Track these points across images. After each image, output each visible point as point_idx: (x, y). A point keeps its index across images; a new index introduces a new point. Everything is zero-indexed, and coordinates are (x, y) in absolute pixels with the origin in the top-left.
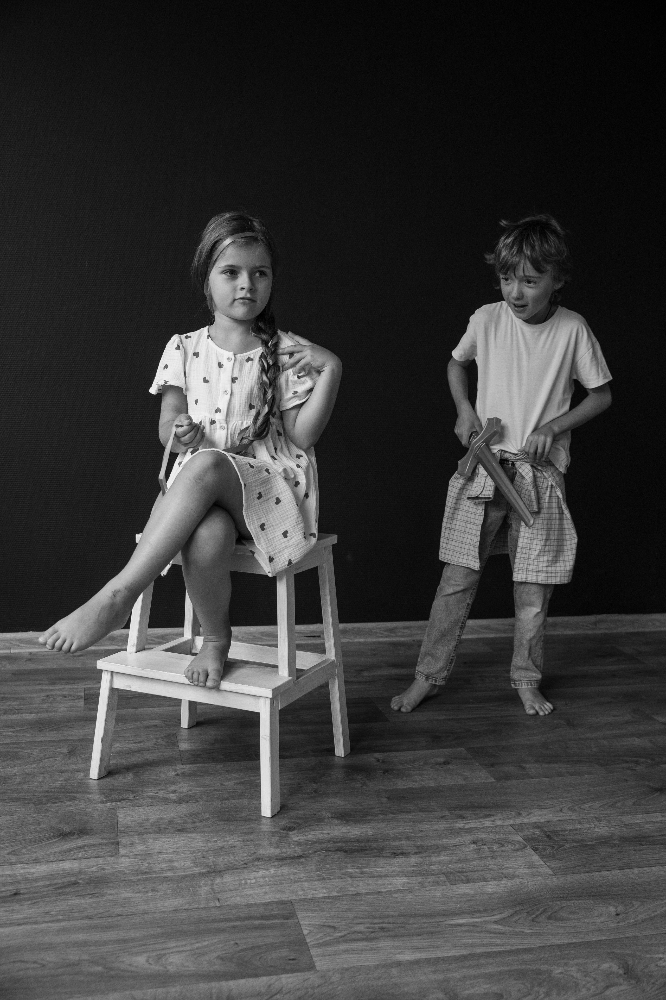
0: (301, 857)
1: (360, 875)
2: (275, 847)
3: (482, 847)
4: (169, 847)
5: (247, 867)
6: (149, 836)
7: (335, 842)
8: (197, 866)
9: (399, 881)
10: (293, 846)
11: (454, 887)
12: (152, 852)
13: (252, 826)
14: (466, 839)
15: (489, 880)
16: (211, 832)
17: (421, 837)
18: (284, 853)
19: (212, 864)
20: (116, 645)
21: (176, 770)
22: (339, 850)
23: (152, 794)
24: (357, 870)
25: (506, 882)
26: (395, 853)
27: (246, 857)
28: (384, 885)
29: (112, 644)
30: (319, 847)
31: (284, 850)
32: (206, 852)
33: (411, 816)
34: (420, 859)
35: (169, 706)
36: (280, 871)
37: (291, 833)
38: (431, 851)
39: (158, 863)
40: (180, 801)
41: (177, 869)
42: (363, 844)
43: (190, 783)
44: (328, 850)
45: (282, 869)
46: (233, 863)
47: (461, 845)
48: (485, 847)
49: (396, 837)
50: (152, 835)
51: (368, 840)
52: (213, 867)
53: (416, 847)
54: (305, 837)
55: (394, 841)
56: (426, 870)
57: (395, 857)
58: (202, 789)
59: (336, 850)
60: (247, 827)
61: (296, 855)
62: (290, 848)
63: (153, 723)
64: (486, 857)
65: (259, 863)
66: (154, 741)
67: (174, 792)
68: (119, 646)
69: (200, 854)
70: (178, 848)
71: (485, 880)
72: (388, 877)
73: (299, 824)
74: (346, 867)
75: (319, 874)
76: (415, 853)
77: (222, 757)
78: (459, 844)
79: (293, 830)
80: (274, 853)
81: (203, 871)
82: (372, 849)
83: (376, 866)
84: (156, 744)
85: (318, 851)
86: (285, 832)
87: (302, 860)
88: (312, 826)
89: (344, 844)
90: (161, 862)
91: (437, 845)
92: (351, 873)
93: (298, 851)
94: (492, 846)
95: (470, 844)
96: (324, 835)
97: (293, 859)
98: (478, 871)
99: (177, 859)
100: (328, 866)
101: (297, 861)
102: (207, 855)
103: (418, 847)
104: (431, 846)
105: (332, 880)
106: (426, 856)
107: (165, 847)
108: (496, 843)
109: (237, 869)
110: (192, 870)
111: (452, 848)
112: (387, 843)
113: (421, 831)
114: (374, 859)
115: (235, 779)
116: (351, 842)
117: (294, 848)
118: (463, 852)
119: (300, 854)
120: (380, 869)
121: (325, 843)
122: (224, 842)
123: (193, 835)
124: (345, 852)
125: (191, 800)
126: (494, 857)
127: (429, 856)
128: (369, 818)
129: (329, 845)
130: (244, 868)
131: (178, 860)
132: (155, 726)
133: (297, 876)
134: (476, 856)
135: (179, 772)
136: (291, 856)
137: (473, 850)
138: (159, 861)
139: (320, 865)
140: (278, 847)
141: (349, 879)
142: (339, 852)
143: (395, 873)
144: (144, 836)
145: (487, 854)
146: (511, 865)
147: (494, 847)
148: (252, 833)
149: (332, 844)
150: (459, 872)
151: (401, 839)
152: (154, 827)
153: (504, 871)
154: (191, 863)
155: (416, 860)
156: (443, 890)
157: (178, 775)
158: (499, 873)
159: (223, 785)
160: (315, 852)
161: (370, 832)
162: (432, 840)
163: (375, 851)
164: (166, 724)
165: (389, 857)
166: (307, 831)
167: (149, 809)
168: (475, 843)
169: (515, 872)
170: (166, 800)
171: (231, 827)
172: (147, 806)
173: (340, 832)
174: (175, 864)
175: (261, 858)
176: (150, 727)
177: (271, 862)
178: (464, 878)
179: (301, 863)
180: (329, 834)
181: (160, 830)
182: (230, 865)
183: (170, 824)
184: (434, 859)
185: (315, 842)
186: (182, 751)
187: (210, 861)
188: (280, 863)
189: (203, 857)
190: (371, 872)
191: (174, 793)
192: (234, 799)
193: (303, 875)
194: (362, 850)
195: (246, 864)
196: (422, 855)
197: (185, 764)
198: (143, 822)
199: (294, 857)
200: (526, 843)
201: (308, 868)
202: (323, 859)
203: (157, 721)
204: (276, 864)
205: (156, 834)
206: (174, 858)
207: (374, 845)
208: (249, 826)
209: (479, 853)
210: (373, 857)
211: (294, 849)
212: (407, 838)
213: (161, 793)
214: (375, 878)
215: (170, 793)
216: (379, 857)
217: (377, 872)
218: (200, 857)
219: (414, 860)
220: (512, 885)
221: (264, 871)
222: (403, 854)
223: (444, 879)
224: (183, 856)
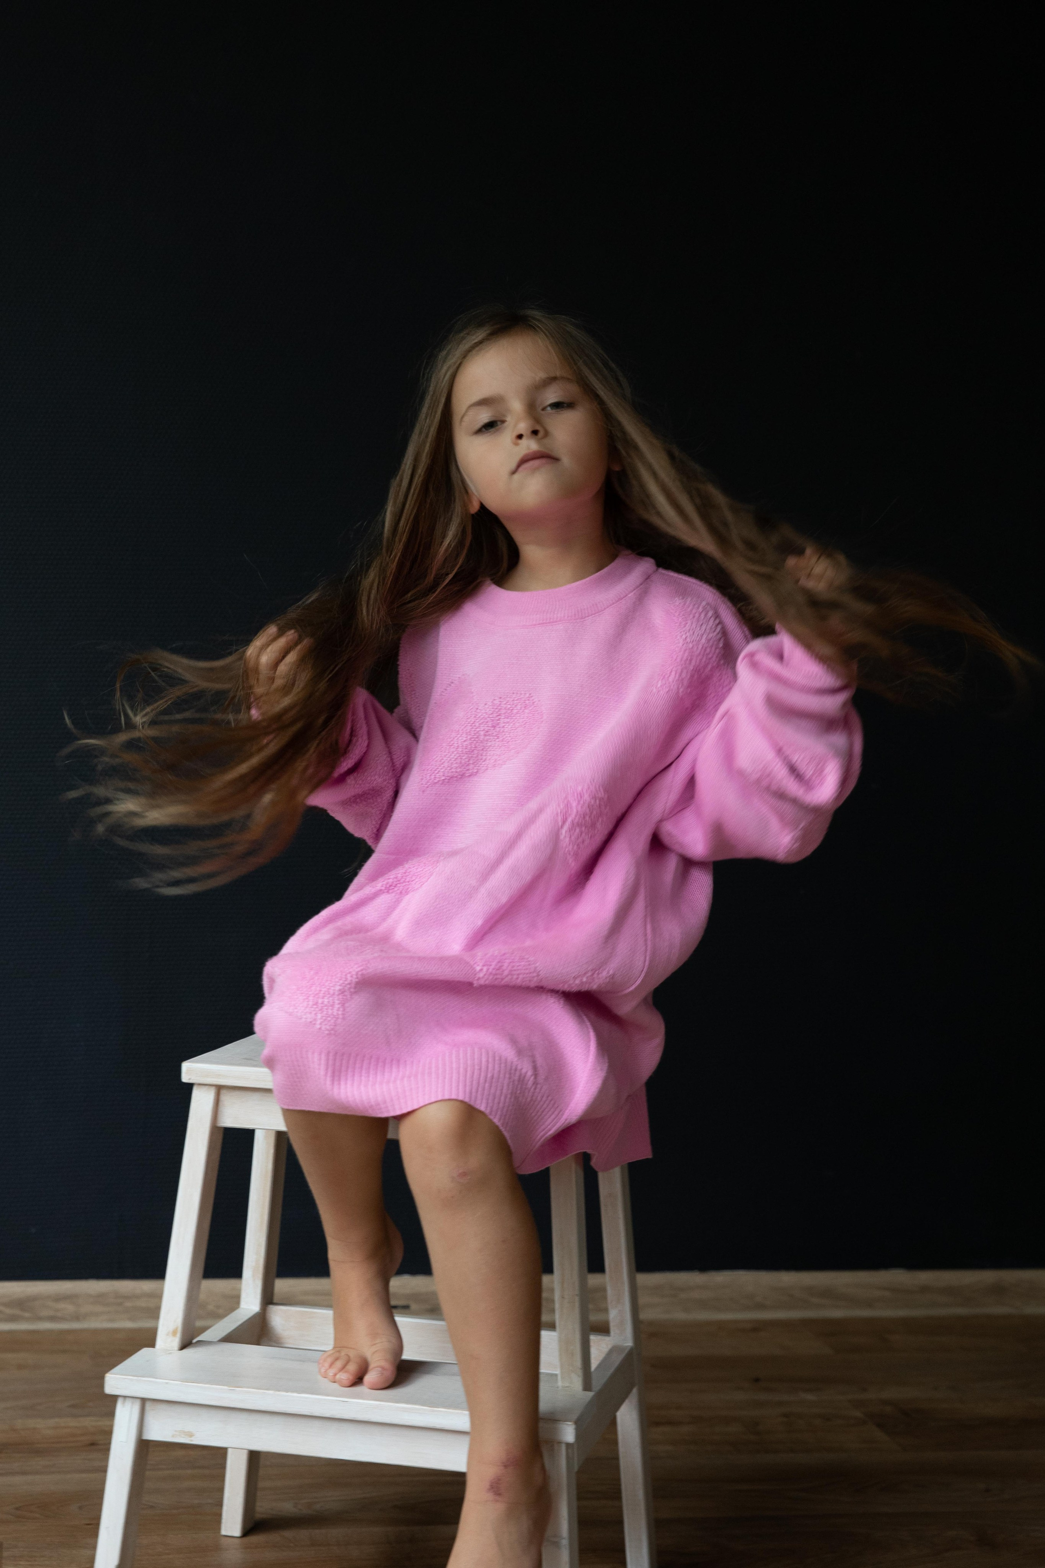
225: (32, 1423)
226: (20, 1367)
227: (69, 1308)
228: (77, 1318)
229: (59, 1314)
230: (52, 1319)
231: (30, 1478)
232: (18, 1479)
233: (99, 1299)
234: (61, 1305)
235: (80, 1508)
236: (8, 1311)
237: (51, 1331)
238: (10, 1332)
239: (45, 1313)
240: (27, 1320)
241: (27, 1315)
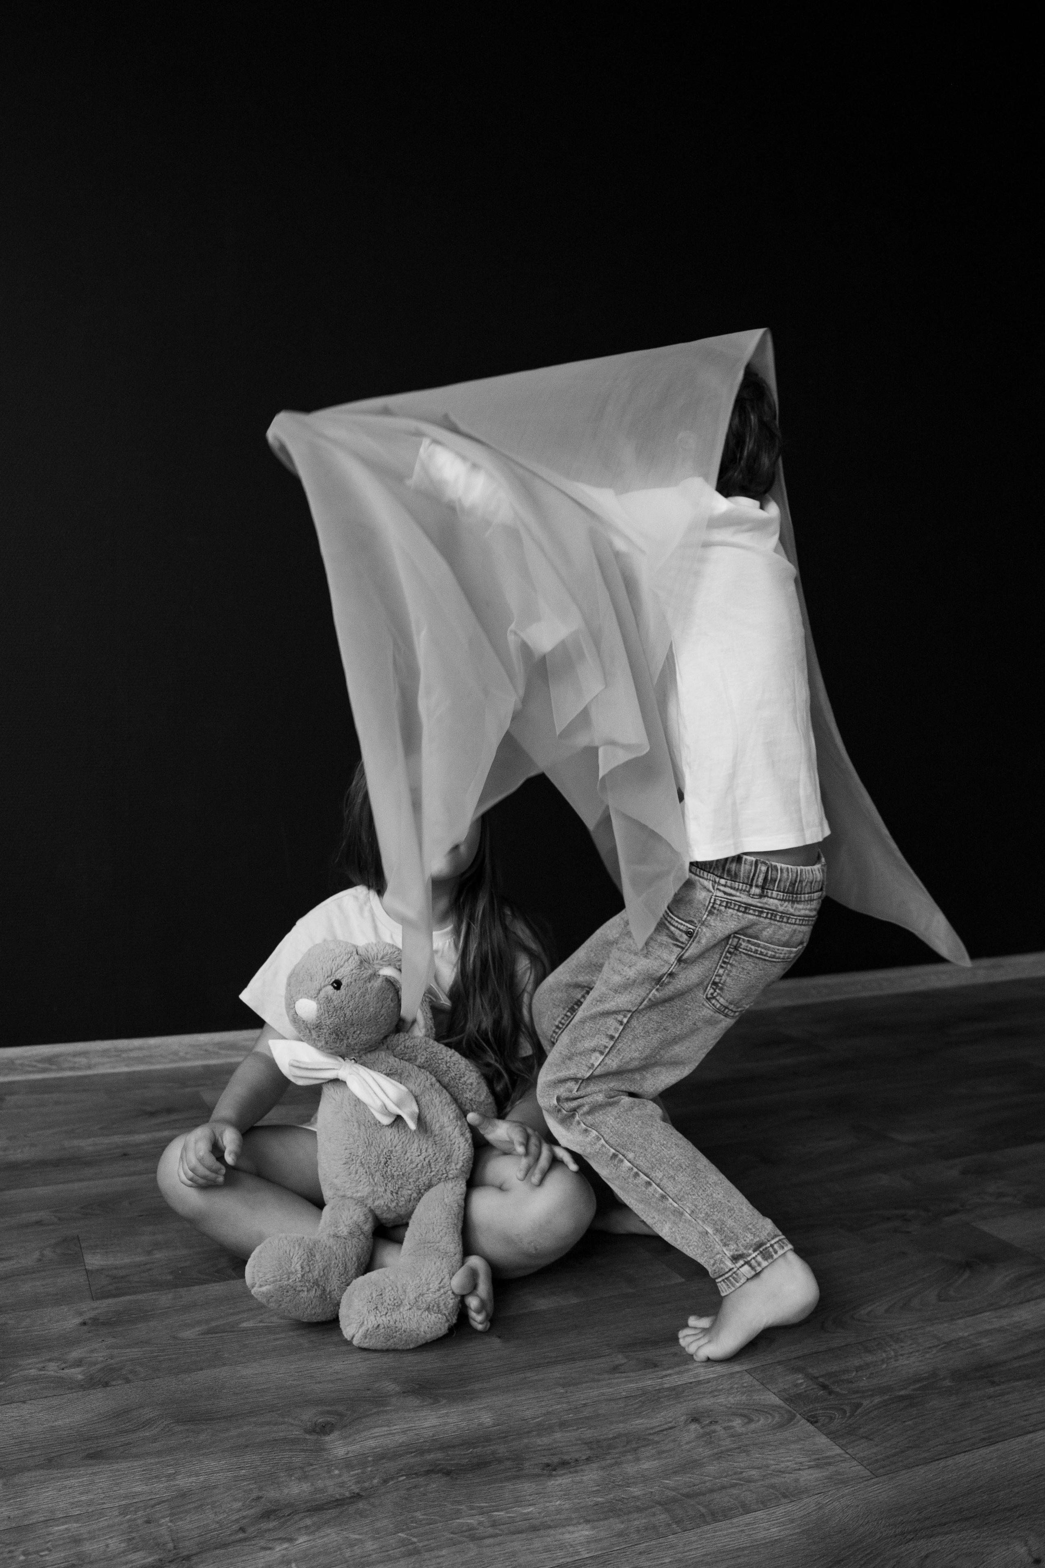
0: (356, 1497)
1: (490, 1531)
2: (299, 1479)
3: (713, 1427)
4: (73, 1503)
5: (245, 1540)
6: (26, 1477)
7: (421, 1452)
8: (136, 1550)
9: (576, 1535)
10: (337, 1472)
11: (692, 1536)
12: (34, 1519)
13: (245, 1429)
14: (675, 1412)
15: (754, 1507)
16: (159, 1453)
17: (587, 1418)
18: (322, 1491)
19: (168, 1538)
21: (81, 1314)
22: (433, 1470)
23: (33, 1372)
24: (481, 1518)
25: (789, 1507)
26: (548, 1465)
27: (240, 1510)
28: (547, 1550)
30: (391, 1466)
31: (320, 1484)
32: (153, 1506)
33: (557, 1372)
34: (601, 1473)
35: (64, 1183)
36: (319, 1542)
37: (327, 1438)
38: (617, 1450)
39: (48, 1549)
40: (92, 1383)
41: (91, 1563)
42: (479, 1450)
43: (110, 1341)
44: (411, 1473)
45: (322, 1534)
46: (215, 1530)
47: (671, 1428)
48: (717, 1428)
49: (539, 1424)
50: (34, 1474)
51: (487, 1439)
52: (170, 1545)
53: (586, 1443)
54: (358, 1446)
55: (539, 1435)
56: (621, 1500)
57: (551, 1476)
58: (135, 1352)
59: (428, 1472)
60: (234, 1432)
61: (347, 1494)
62: (332, 1477)
63: (34, 1217)
64: (728, 1451)
65: (271, 1525)
66: (36, 1255)
67: (79, 1363)
69: (140, 1514)
70: (90, 1503)
71: (746, 1509)
72: (550, 1527)
73: (341, 1415)
74: (458, 1514)
75: (404, 1540)
76: (588, 1460)
77: (170, 1277)
78: (666, 1426)
79: (331, 1431)
80: (299, 1494)
81: (150, 1560)
82: (500, 1461)
83: (518, 1501)
84: (40, 1260)
85: (392, 1478)
86: (313, 1437)
87: (361, 1505)
88: (367, 1416)
89: (440, 1455)
90: (54, 1547)
91: (625, 1435)
92: (471, 1528)
93: (349, 1483)
94: (730, 1424)
95: (686, 1423)
96: (397, 1437)
97: (342, 1505)
98: (723, 1488)
99: (89, 1532)
100: (419, 1515)
101: (352, 1509)
102: (158, 1515)
103: (588, 1443)
104: (614, 1438)
105: (436, 1553)
106: (611, 1465)
107: (62, 1505)
108: (735, 1414)
109: (225, 1545)
110: (123, 1559)
111: (656, 1439)
112: (526, 1441)
113: (585, 1405)
114: (509, 1486)
115: (199, 1323)
116: (454, 1447)
117: (340, 1476)
118: (680, 1446)
119: (356, 1489)
120: (531, 1509)
121: (401, 1456)
122: (190, 1476)
123: (123, 1465)
124: (448, 1473)
125: (114, 1380)
126: (743, 1450)
127: (616, 1463)
128: (477, 1386)
129: (411, 1460)
130: (241, 1540)
131: (92, 1538)
132: (39, 1223)
133: (357, 1550)
134: (708, 1452)
135: (86, 1317)
136: (338, 1496)
137: (698, 1437)
138: (49, 1545)
139: (401, 1514)
140: (305, 1477)
141: (471, 1545)
142: (434, 1476)
143: (562, 1517)
144: (16, 1480)
145: (727, 1443)
146: (783, 1465)
147: (734, 1424)
148: (247, 1446)
149: (415, 1456)
150: (688, 1496)
151: (550, 1429)
152: (38, 1452)
153: (774, 1480)
154: (121, 1542)
155: (595, 1477)
156: (672, 1547)
157: (84, 1324)
158: (767, 1487)
159: (175, 1338)
160: (385, 1481)
161: (487, 1419)
162: (612, 1423)
163: (508, 1464)
164: (59, 1219)
165: (538, 1475)
166: (358, 1432)
167: (26, 1410)
168: (695, 1420)
169: (797, 1480)
170: (62, 1384)
171: (202, 1437)
172: (24, 1402)
173: (427, 1424)
174: (88, 1547)
175: (275, 1511)
176: (27, 1225)
177: (297, 1517)
178: (703, 1510)
179: (361, 1514)
180: (404, 1432)
181: (50, 1460)
182: (208, 1536)
183: (71, 1442)
184: (630, 1469)
185: (382, 1456)
186: (92, 1272)
187: (163, 1530)
188: (315, 1519)
189: (148, 1522)
190: (512, 1521)
191: (78, 1366)
192: (201, 1369)
193: (370, 1546)
194: (480, 1465)
195: (242, 1530)
196: (603, 1463)
197: (98, 1299)
198: (13, 1441)
199: (343, 1499)
200: (790, 1409)
201: (378, 1525)
202: (406, 1499)
203: (42, 1213)
204: (308, 1522)
205: (42, 1471)
206: (83, 1530)
207: (501, 1449)
208: (239, 1430)
209: (711, 1443)
210: (508, 1479)
211: (340, 1480)
212: (563, 1425)
213: (52, 1369)
214: (524, 1536)
215: (70, 1367)
216: (516, 1477)
217: (526, 1518)
218: (139, 1522)
219: (591, 1475)
220: (802, 1513)
221: (285, 1545)
222: (564, 1464)
223: (663, 1517)
224: (103, 1523)
225: (76, 1142)
226: (57, 1103)
227: (83, 1061)
228: (89, 1067)
229: (77, 1065)
230: (72, 1069)
231: (85, 1183)
232: (76, 1185)
233: (105, 1053)
235: (130, 1203)
237: (71, 1078)
238: (43, 1080)
239: (67, 1065)
240: (55, 1070)
241: (54, 1067)
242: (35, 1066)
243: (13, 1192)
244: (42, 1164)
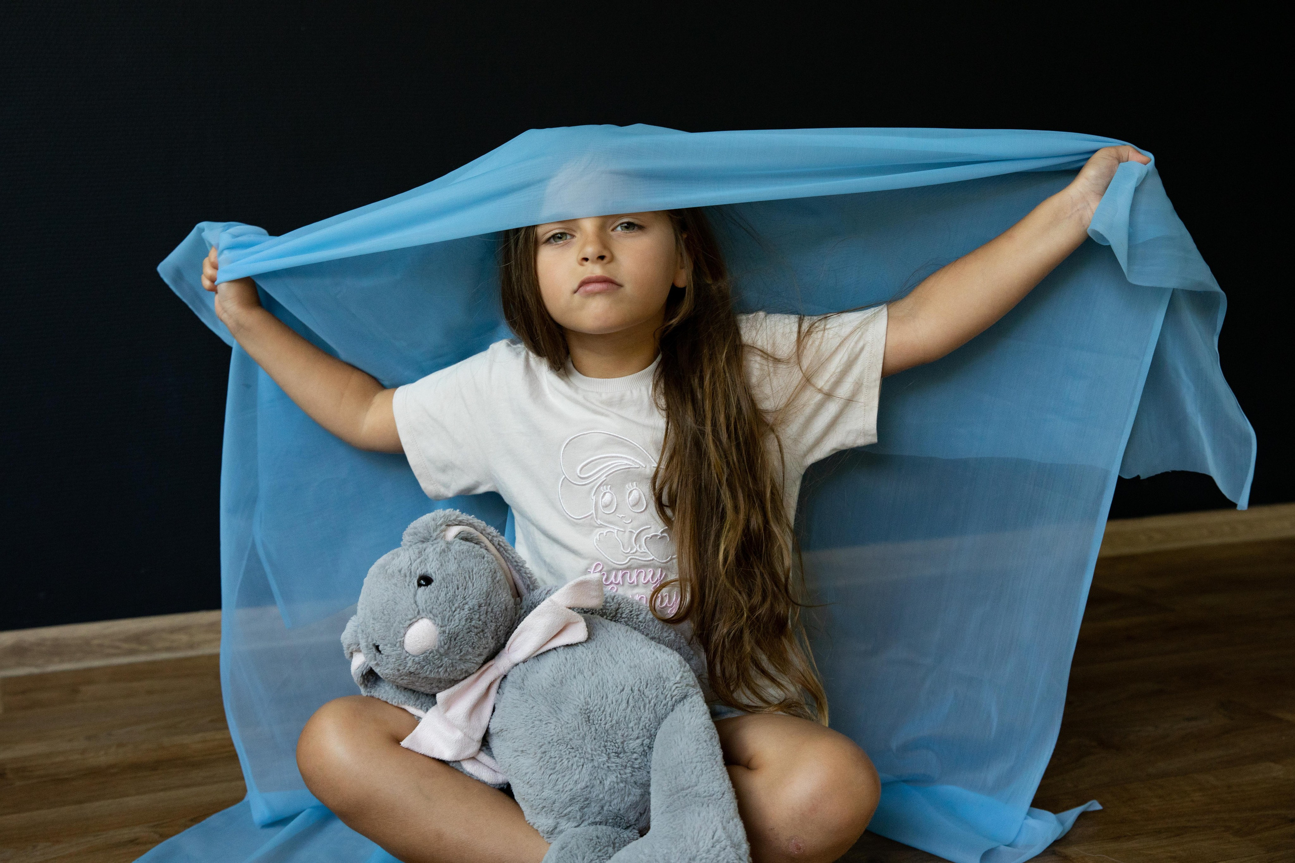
20: (30, 665)
29: (19, 665)
68: (36, 666)
225: (178, 740)
226: (150, 692)
227: (183, 638)
228: (191, 646)
230: (168, 649)
232: (182, 792)
234: (176, 637)
236: (126, 646)
238: (131, 665)
239: (160, 645)
241: (144, 648)
242: (118, 647)
243: (97, 804)
244: (135, 767)
